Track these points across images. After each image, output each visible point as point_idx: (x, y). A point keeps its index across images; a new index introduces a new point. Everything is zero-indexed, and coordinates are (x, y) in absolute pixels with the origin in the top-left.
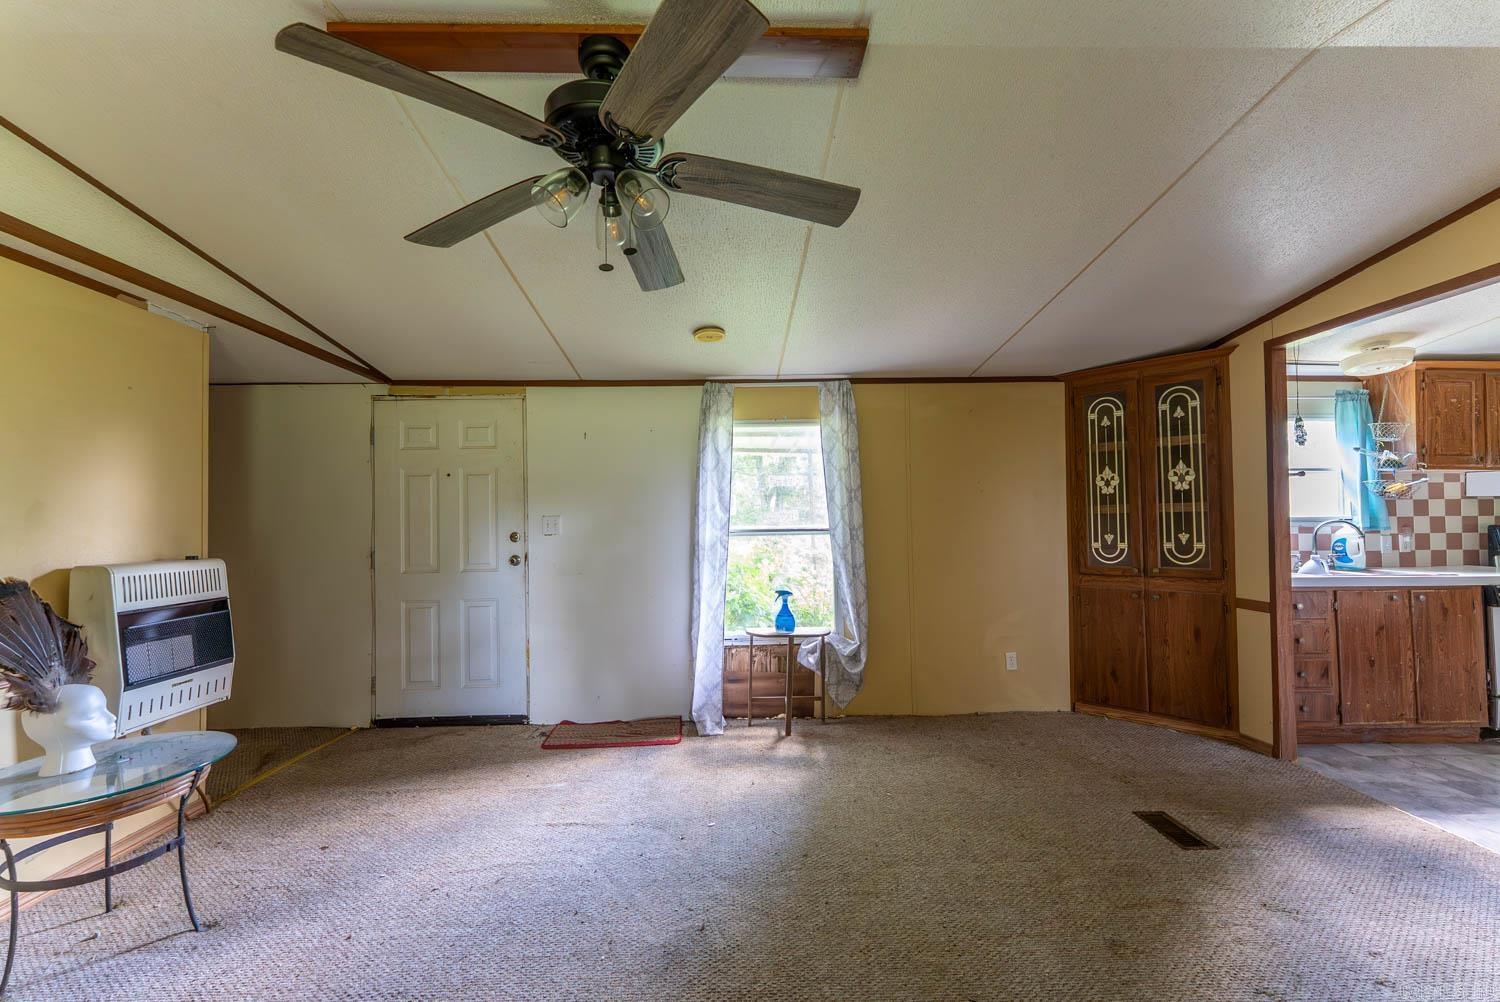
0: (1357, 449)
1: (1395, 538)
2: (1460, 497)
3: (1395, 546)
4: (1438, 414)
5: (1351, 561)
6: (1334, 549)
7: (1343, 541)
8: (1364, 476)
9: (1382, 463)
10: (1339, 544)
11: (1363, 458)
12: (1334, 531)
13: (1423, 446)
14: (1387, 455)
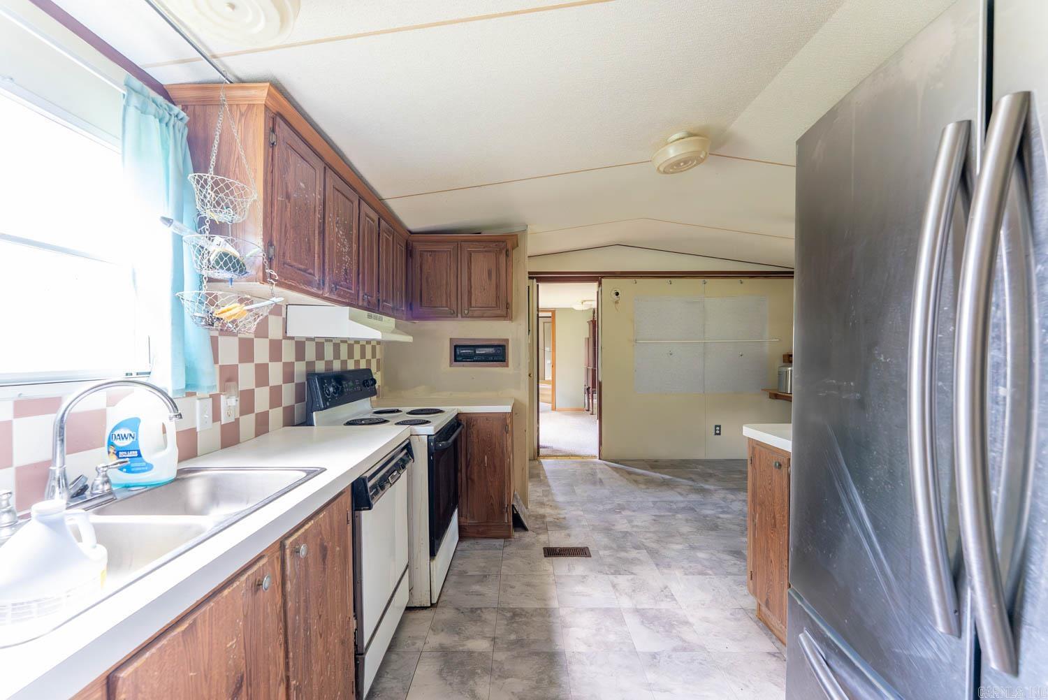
0: (168, 221)
1: (215, 399)
2: (281, 338)
3: (216, 416)
4: (288, 197)
5: (149, 467)
6: (111, 444)
7: (134, 423)
8: (178, 284)
9: (212, 258)
10: (122, 431)
11: (178, 241)
12: (112, 402)
13: (271, 245)
14: (218, 245)
